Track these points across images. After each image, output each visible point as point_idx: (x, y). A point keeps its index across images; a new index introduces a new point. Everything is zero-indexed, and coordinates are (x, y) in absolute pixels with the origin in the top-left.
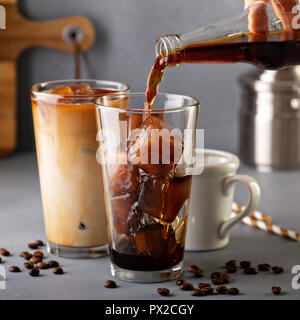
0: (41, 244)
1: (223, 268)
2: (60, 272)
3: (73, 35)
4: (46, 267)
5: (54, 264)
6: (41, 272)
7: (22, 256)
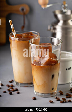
0: (13, 81)
1: (69, 91)
2: (18, 93)
3: (23, 10)
4: (14, 91)
5: (17, 90)
6: (13, 92)
7: (7, 86)
